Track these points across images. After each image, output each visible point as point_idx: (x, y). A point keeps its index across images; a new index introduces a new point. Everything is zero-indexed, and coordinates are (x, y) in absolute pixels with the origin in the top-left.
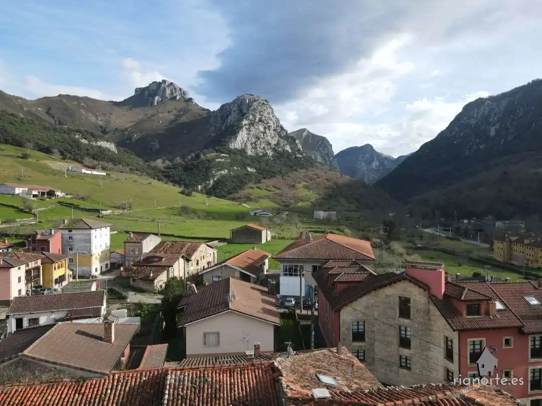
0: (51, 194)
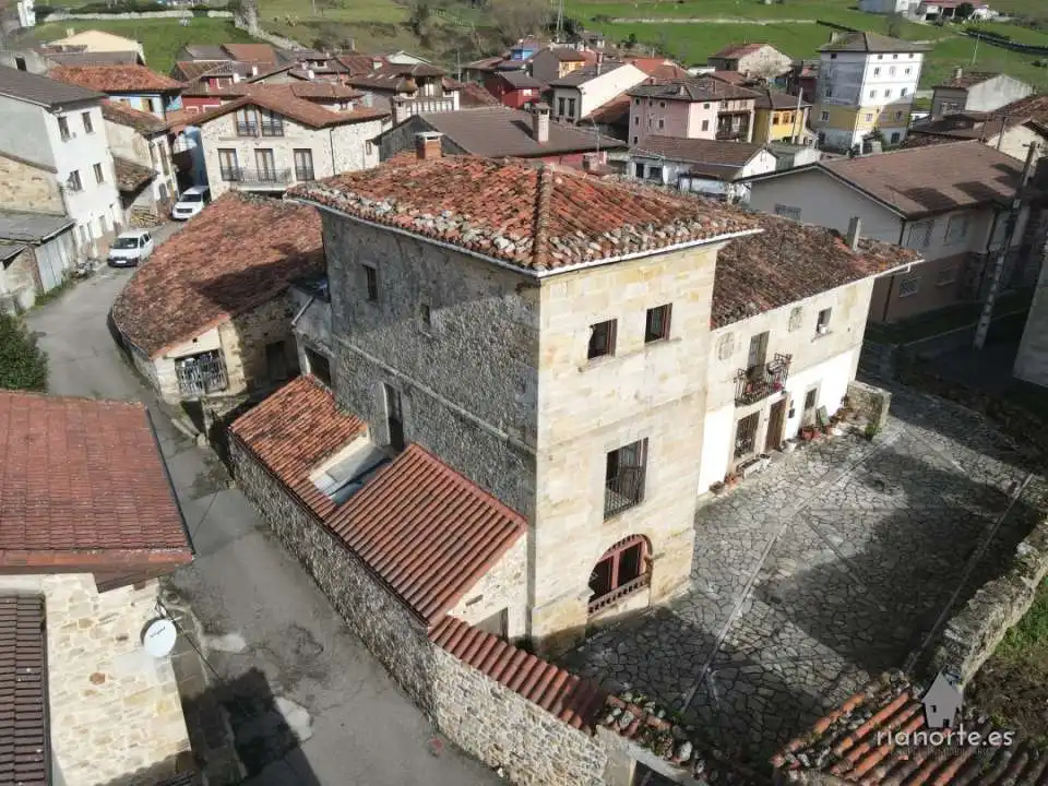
0: (964, 11)
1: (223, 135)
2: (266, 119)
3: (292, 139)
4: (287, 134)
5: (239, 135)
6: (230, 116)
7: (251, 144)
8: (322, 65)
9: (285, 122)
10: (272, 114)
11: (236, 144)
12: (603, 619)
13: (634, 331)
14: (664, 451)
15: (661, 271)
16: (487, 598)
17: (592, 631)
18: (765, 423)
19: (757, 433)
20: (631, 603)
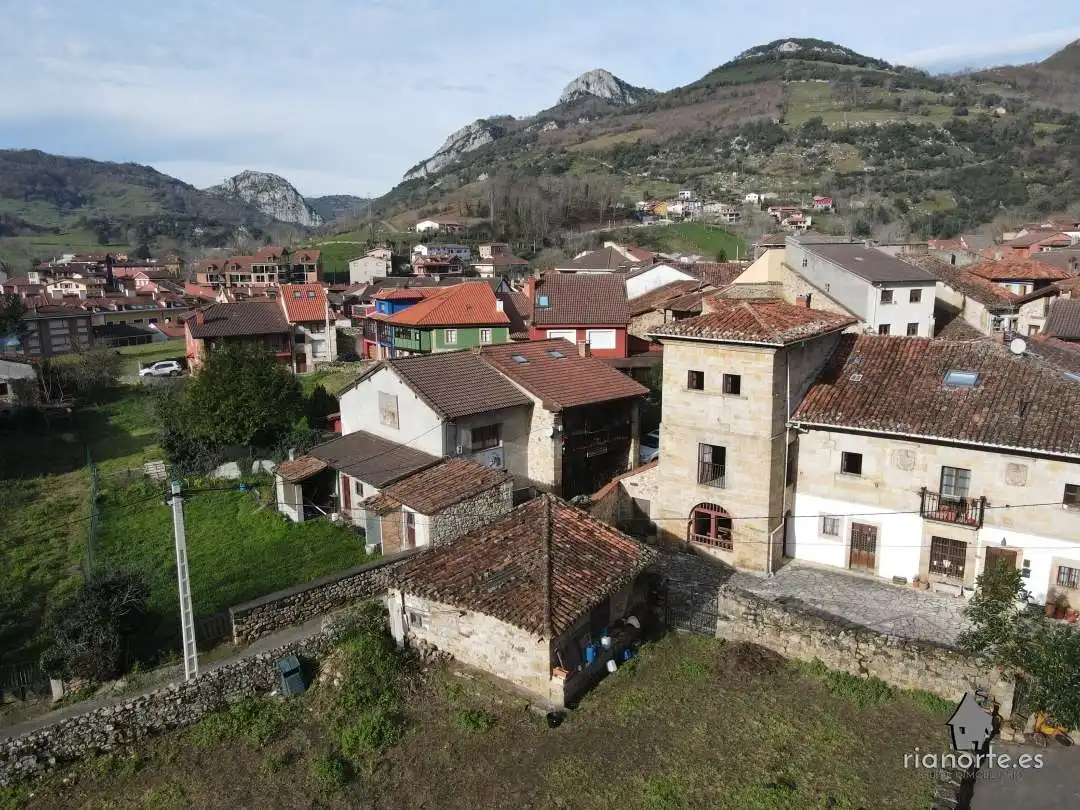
1: (1034, 315)
11: (1041, 322)
12: (700, 550)
13: (714, 382)
14: (739, 463)
15: (731, 356)
16: (641, 488)
17: (692, 551)
18: (977, 560)
19: (967, 565)
20: (720, 554)
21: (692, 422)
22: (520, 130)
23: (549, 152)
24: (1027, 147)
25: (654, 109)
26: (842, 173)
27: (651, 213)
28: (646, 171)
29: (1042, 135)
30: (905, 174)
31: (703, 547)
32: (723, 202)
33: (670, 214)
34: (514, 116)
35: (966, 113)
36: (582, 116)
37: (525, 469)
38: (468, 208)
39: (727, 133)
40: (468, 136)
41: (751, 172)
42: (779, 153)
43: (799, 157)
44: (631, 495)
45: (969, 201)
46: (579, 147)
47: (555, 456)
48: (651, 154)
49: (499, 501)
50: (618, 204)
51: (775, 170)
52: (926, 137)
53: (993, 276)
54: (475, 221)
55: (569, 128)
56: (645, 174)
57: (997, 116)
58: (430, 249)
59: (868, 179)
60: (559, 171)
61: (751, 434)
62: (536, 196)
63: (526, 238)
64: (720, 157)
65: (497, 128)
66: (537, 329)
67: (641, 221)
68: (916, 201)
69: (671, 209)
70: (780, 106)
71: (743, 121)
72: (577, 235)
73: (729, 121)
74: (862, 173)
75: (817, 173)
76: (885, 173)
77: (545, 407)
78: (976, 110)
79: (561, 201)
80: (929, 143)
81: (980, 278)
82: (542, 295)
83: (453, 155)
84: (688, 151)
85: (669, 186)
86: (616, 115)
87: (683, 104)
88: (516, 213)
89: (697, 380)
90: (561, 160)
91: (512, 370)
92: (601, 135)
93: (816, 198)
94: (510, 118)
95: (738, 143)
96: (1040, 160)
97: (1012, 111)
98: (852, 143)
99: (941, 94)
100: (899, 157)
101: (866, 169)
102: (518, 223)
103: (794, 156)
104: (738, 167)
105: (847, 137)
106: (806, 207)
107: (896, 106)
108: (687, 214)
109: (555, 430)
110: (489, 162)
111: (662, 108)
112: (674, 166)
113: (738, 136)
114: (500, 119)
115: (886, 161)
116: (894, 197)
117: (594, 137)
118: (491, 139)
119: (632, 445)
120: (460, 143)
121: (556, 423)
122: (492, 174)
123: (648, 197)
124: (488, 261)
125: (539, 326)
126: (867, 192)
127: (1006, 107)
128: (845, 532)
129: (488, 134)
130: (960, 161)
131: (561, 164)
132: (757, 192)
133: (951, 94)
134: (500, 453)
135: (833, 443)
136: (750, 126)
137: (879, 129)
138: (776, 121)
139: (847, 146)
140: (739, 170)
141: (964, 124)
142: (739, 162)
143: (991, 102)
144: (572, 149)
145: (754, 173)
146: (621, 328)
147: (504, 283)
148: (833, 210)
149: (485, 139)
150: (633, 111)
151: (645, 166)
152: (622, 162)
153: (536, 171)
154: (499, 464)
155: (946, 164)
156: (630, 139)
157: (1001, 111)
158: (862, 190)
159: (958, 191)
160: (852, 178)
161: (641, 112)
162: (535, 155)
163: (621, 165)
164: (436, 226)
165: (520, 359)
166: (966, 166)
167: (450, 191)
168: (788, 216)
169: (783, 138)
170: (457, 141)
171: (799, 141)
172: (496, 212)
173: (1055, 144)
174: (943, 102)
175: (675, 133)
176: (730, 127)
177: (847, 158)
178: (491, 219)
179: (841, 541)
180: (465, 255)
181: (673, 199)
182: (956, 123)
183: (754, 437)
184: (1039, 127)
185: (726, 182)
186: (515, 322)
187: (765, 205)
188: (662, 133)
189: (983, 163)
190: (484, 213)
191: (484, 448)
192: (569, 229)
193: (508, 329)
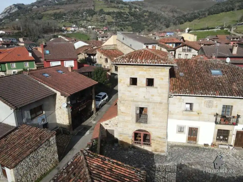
1: (180, 51)
2: (189, 48)
3: (192, 53)
4: (192, 52)
5: (183, 51)
6: (182, 47)
7: (184, 53)
8: (237, 39)
9: (192, 49)
10: (190, 47)
11: (182, 53)
12: (137, 147)
13: (142, 81)
14: (154, 113)
15: (150, 70)
16: (109, 125)
17: (134, 147)
18: (233, 136)
19: (230, 137)
20: (146, 148)
21: (133, 98)
22: (26, 8)
23: (36, 14)
24: (143, 18)
25: (63, 4)
26: (109, 22)
27: (66, 30)
28: (63, 20)
29: (146, 15)
30: (122, 22)
31: (138, 146)
32: (84, 28)
33: (71, 31)
34: (24, 4)
35: (131, 10)
36: (44, 5)
37: (56, 119)
38: (14, 27)
39: (82, 11)
40: (11, 8)
41: (88, 21)
42: (95, 16)
43: (99, 18)
44: (106, 128)
45: (134, 29)
46: (44, 13)
47: (69, 114)
48: (64, 16)
49: (50, 146)
50: (58, 28)
51: (94, 21)
52: (125, 14)
53: (165, 42)
54: (16, 31)
55: (41, 8)
56: (63, 21)
57: (137, 11)
58: (3, 39)
59: (114, 23)
60: (40, 19)
61: (159, 102)
62: (34, 25)
63: (33, 36)
64: (81, 17)
65: (20, 7)
66: (47, 62)
67: (64, 32)
68: (124, 29)
69: (71, 29)
70: (93, 6)
71: (86, 8)
72: (48, 35)
73: (82, 9)
74: (113, 22)
75: (104, 22)
76: (118, 22)
77: (62, 95)
78: (133, 10)
79: (42, 26)
80: (125, 16)
81: (162, 43)
82: (47, 50)
83: (7, 14)
84: (73, 15)
85: (69, 24)
86: (53, 5)
87: (70, 3)
88: (29, 29)
89: (134, 81)
90: (39, 16)
91: (45, 80)
92: (50, 10)
93: (104, 27)
94: (23, 4)
95: (85, 14)
96: (146, 21)
97: (140, 10)
98: (110, 15)
99: (126, 6)
100: (120, 19)
101: (114, 21)
102: (30, 32)
103: (98, 17)
104: (86, 19)
105: (109, 14)
106: (102, 29)
107: (118, 7)
108: (75, 31)
109: (67, 104)
110: (19, 15)
111: (65, 4)
112: (70, 19)
113: (84, 12)
114: (20, 4)
115: (118, 20)
116: (120, 27)
117: (48, 10)
118: (18, 10)
119: (93, 102)
120: (9, 10)
121: (67, 101)
122: (20, 19)
123: (65, 26)
124: (22, 42)
125: (47, 61)
126: (115, 26)
127: (139, 9)
128: (186, 131)
129: (17, 8)
130: (132, 20)
131: (40, 17)
132: (91, 26)
133: (128, 6)
134: (44, 117)
135: (182, 100)
136: (87, 10)
137: (115, 12)
138: (93, 9)
139: (109, 15)
140: (86, 20)
141: (132, 12)
142: (86, 18)
143: (136, 8)
144: (42, 13)
145: (90, 21)
146: (75, 60)
147: (30, 48)
148: (108, 30)
149: (16, 9)
150: (57, 4)
151: (63, 18)
152: (56, 17)
153: (33, 19)
154: (44, 122)
155: (129, 21)
156: (58, 11)
157: (138, 10)
158: (113, 26)
159: (132, 27)
160: (111, 23)
161: (60, 5)
162: (32, 14)
163: (56, 18)
164: (4, 32)
165: (47, 75)
166: (133, 21)
167: (8, 23)
168: (99, 31)
169: (95, 13)
170: (8, 10)
171: (99, 14)
172: (23, 29)
173: (148, 17)
174: (127, 7)
175: (69, 10)
176: (82, 10)
177: (109, 18)
178: (21, 31)
179: (185, 134)
180: (15, 41)
181: (71, 27)
182: (130, 12)
183: (161, 103)
184: (145, 14)
185: (84, 23)
186: (37, 59)
187: (93, 29)
188: (66, 10)
189: (136, 21)
190: (19, 29)
191: (37, 116)
192: (45, 34)
193: (34, 62)
